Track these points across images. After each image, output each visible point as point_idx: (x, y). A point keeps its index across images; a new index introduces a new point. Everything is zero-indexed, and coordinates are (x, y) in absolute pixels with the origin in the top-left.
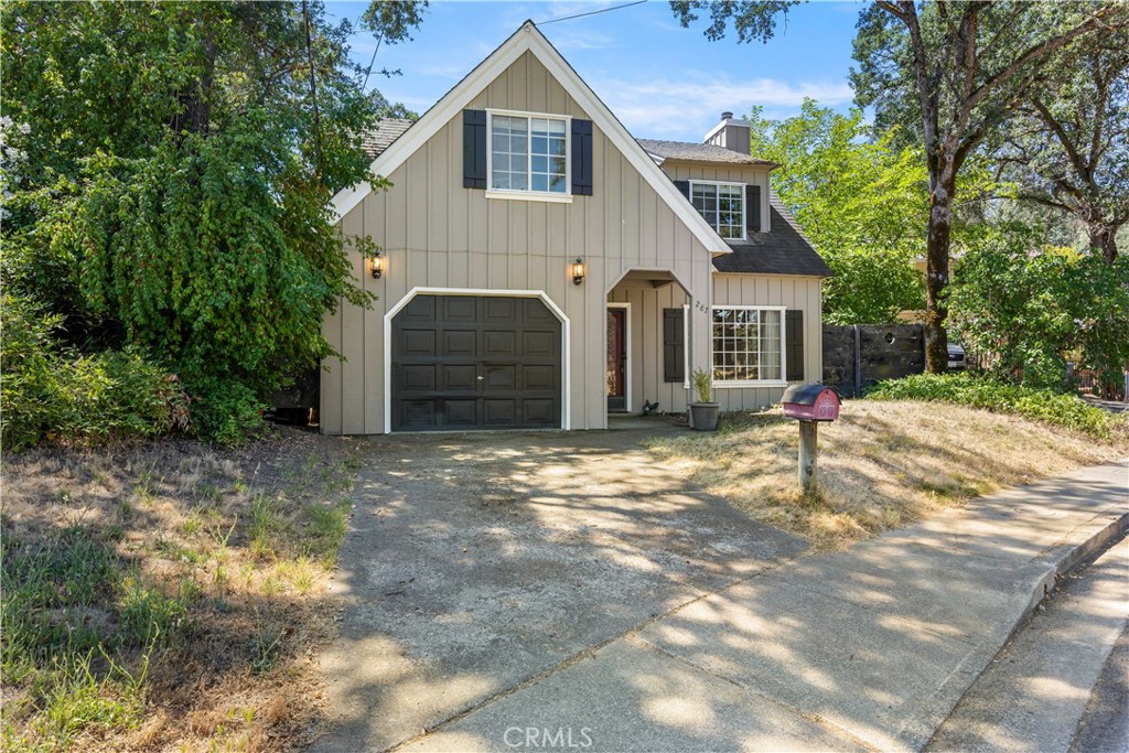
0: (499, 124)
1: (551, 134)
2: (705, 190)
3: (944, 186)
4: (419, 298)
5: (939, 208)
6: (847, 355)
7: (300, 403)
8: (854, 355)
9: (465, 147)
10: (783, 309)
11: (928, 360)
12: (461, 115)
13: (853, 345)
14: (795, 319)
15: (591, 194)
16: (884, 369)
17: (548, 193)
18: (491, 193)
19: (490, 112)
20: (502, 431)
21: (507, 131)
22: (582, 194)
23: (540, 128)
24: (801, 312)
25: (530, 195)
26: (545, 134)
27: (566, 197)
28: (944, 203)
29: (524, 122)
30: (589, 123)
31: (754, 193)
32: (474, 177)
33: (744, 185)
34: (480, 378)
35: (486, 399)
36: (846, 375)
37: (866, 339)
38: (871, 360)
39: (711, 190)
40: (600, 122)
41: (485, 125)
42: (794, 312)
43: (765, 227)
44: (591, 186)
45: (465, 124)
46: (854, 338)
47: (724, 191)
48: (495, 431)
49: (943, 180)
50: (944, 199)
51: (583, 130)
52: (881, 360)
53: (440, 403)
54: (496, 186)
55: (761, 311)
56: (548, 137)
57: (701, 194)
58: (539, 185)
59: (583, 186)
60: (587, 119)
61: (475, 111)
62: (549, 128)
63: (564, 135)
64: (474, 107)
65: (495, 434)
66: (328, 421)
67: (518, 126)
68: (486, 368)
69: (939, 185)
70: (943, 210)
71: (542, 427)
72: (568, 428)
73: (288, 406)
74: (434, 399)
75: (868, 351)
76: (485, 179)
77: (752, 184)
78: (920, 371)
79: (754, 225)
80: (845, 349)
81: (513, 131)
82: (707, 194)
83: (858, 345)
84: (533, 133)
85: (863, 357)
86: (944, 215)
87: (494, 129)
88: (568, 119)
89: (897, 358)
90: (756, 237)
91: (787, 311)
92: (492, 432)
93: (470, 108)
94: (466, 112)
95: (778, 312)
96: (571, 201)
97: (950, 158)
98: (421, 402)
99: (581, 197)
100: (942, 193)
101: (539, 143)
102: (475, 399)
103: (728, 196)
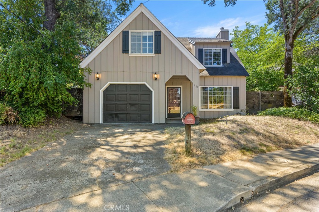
0: (133, 34)
1: (148, 36)
2: (208, 51)
3: (290, 45)
4: (110, 85)
5: (288, 52)
6: (256, 101)
7: (80, 114)
8: (259, 101)
9: (123, 42)
10: (232, 87)
11: (284, 102)
12: (122, 32)
13: (258, 98)
14: (236, 90)
15: (160, 53)
16: (270, 105)
17: (148, 53)
18: (130, 54)
19: (130, 31)
20: (134, 123)
21: (135, 36)
22: (158, 53)
23: (145, 35)
24: (239, 87)
25: (142, 54)
26: (147, 36)
27: (153, 54)
28: (290, 50)
29: (140, 33)
30: (160, 32)
31: (225, 51)
32: (125, 50)
33: (221, 49)
34: (128, 108)
35: (130, 114)
36: (256, 107)
37: (263, 96)
38: (265, 102)
39: (211, 51)
40: (163, 31)
41: (129, 35)
42: (236, 87)
43: (229, 61)
44: (161, 51)
45: (123, 35)
46: (259, 95)
47: (215, 51)
48: (132, 123)
49: (289, 43)
50: (290, 49)
51: (158, 34)
52: (269, 102)
53: (116, 115)
54: (132, 52)
55: (225, 87)
56: (148, 37)
57: (207, 52)
58: (145, 51)
59: (158, 51)
60: (159, 31)
61: (126, 31)
62: (148, 34)
63: (152, 36)
64: (126, 30)
65: (132, 124)
66: (85, 120)
67: (139, 34)
68: (130, 105)
69: (288, 45)
70: (289, 53)
71: (146, 122)
72: (153, 123)
73: (76, 115)
74: (115, 114)
75: (264, 99)
76: (129, 51)
77: (224, 48)
78: (282, 106)
79: (225, 61)
80: (255, 99)
81: (137, 36)
82: (209, 52)
83: (260, 97)
84: (143, 36)
85: (262, 101)
86: (290, 55)
87: (131, 36)
88: (154, 31)
89: (275, 102)
90: (225, 65)
91: (233, 87)
92: (130, 123)
93: (124, 30)
94: (123, 31)
95: (231, 88)
96: (154, 56)
97: (291, 36)
98: (111, 115)
99: (157, 54)
100: (289, 47)
101: (145, 39)
102: (126, 114)
103: (216, 52)
